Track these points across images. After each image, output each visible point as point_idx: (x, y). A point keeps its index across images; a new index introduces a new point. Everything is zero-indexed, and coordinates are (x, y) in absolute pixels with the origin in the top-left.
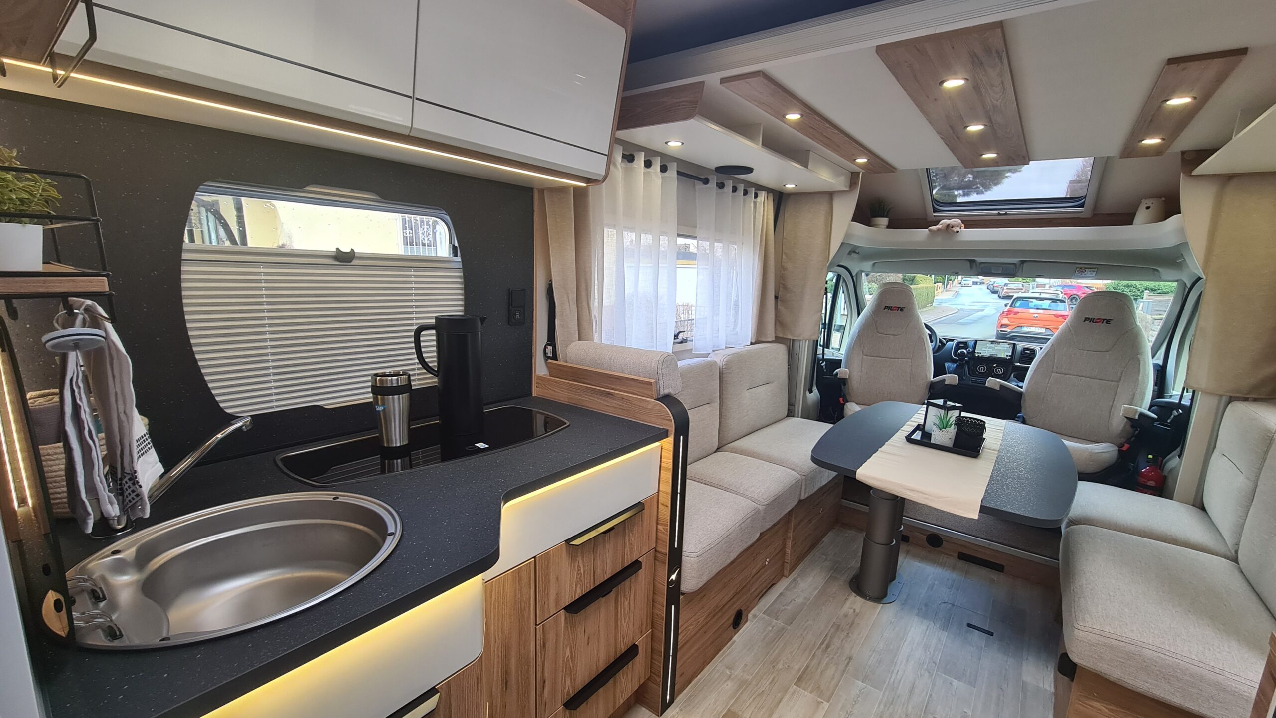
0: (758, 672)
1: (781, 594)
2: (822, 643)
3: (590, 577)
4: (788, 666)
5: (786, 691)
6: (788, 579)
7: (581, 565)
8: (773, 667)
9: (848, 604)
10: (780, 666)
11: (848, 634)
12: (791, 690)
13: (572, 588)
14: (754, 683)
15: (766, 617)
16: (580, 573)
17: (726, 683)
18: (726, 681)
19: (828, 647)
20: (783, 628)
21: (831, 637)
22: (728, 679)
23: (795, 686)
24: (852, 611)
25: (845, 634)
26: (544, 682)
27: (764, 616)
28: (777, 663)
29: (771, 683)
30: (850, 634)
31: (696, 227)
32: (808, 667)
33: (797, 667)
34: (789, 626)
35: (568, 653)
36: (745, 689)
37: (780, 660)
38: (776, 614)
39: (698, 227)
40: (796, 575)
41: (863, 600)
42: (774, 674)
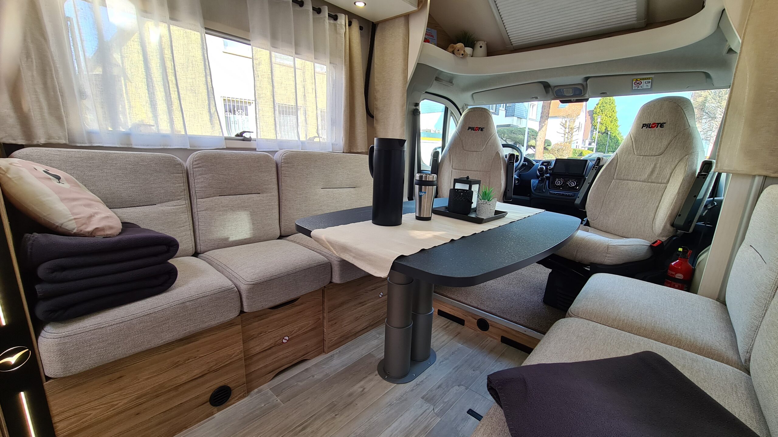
1: (307, 369)
2: (299, 426)
6: (326, 355)
9: (362, 383)
11: (336, 415)
19: (304, 429)
21: (315, 419)
24: (361, 389)
25: (334, 415)
27: (269, 391)
30: (337, 416)
31: (249, 31)
34: (284, 403)
39: (251, 31)
40: (338, 351)
41: (381, 378)
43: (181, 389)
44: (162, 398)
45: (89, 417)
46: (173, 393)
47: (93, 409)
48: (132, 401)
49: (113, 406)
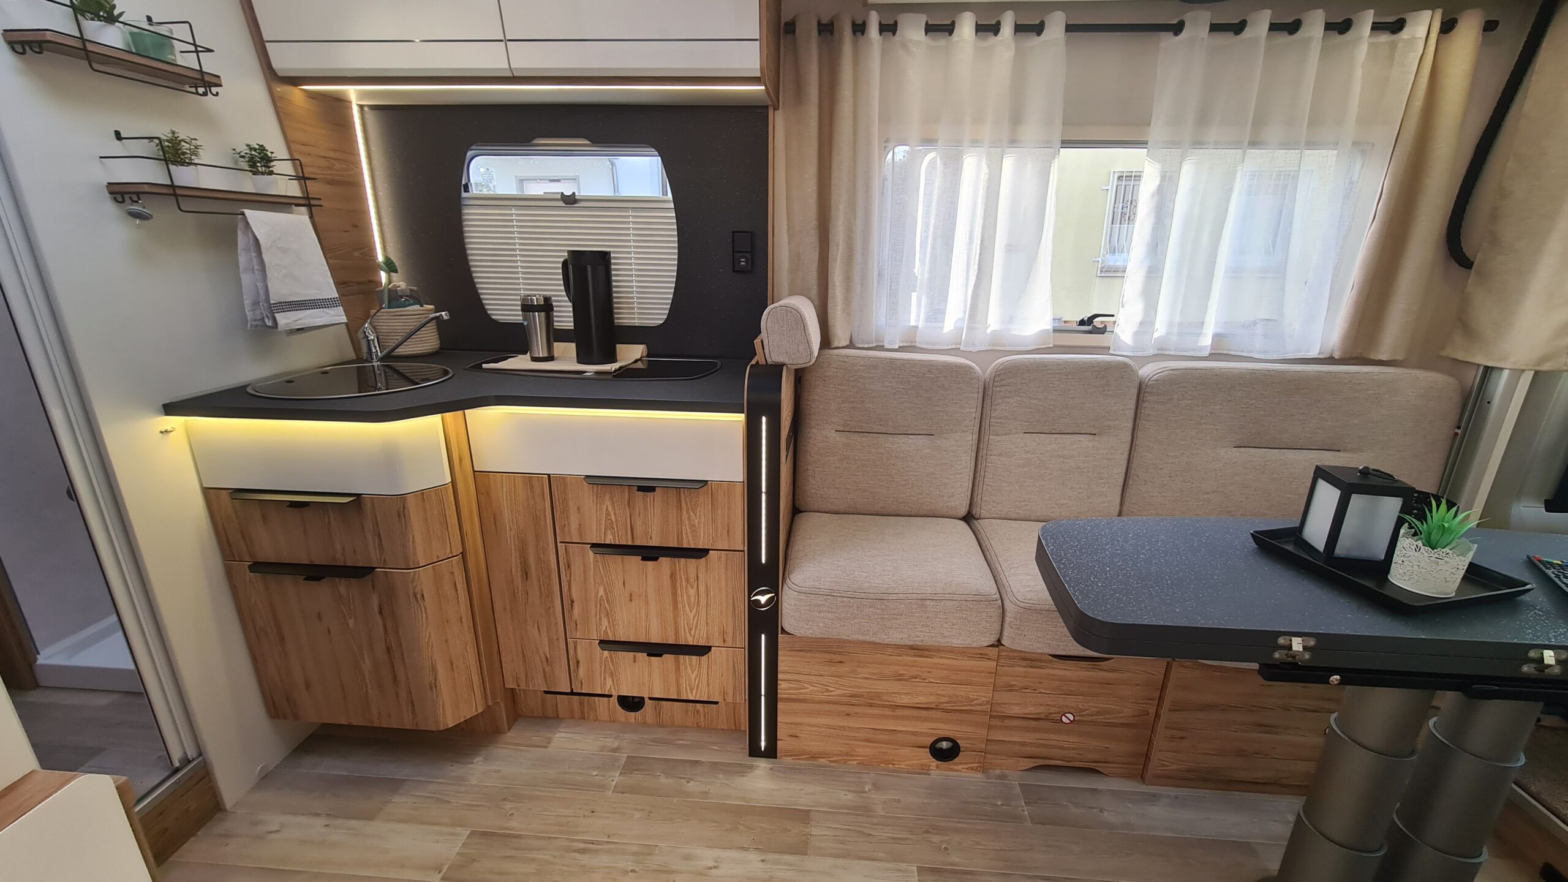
0: (898, 818)
1: (1094, 790)
3: (626, 530)
4: (946, 849)
5: (894, 861)
6: (1145, 786)
7: (610, 508)
8: (927, 832)
10: (936, 839)
12: (903, 866)
13: (600, 529)
14: (875, 821)
15: (1018, 789)
16: (611, 519)
17: (847, 793)
18: (849, 791)
20: (1018, 818)
22: (855, 792)
23: (916, 868)
26: (572, 602)
27: (1018, 787)
28: (937, 834)
29: (894, 838)
32: (970, 873)
33: (954, 859)
34: (1032, 823)
35: (601, 592)
36: (854, 814)
37: (948, 835)
38: (1039, 799)
40: (1173, 794)
42: (914, 837)
43: (899, 712)
44: (877, 711)
45: (806, 690)
46: (888, 712)
47: (811, 683)
48: (844, 695)
49: (828, 691)
